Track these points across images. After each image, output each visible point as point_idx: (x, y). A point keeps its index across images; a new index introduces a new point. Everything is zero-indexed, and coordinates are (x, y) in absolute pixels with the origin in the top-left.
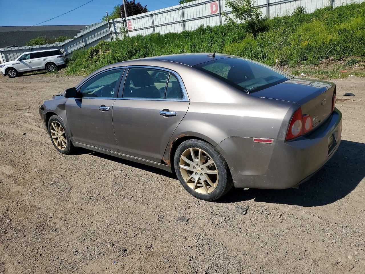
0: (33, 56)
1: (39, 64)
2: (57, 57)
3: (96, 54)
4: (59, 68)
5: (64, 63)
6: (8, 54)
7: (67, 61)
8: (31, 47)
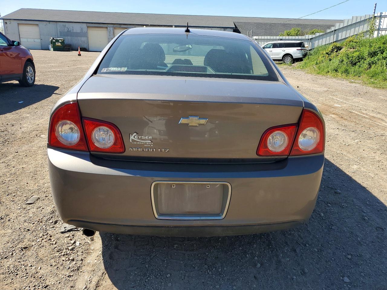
0: (275, 46)
1: (278, 54)
2: (297, 50)
3: (337, 51)
4: (295, 60)
5: (301, 57)
6: (260, 43)
7: (305, 55)
8: (281, 38)
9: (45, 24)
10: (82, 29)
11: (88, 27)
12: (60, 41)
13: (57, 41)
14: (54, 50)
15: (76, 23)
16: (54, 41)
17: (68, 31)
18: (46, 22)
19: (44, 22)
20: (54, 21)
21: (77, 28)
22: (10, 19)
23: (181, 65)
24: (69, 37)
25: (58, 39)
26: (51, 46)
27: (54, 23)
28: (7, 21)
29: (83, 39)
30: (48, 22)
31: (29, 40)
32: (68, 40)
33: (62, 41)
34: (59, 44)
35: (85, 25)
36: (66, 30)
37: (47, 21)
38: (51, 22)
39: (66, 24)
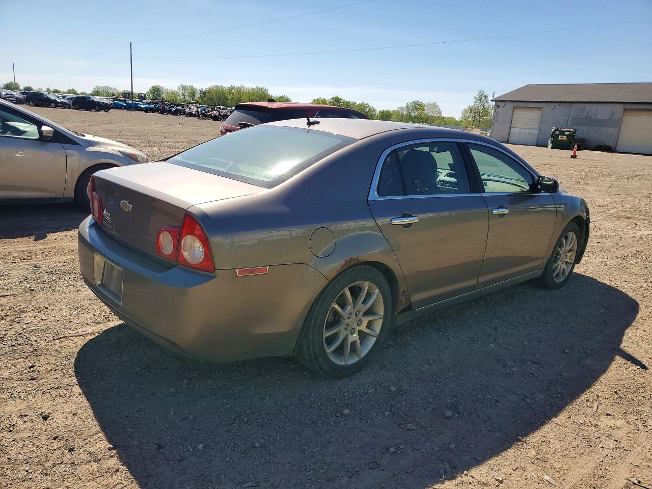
9: (553, 107)
10: (613, 114)
11: (625, 110)
12: (567, 133)
13: (562, 133)
14: (552, 148)
15: (604, 104)
16: (557, 132)
17: (588, 118)
18: (556, 104)
19: (552, 104)
20: (568, 102)
21: (603, 113)
22: (505, 101)
23: (222, 160)
24: (585, 127)
25: (565, 130)
26: (550, 141)
27: (567, 104)
28: (500, 104)
29: (611, 130)
30: (558, 104)
31: (522, 131)
32: (583, 132)
33: (571, 133)
34: (565, 138)
35: (621, 107)
36: (584, 115)
37: (557, 102)
38: (562, 104)
39: (588, 105)
